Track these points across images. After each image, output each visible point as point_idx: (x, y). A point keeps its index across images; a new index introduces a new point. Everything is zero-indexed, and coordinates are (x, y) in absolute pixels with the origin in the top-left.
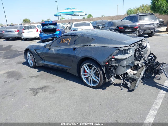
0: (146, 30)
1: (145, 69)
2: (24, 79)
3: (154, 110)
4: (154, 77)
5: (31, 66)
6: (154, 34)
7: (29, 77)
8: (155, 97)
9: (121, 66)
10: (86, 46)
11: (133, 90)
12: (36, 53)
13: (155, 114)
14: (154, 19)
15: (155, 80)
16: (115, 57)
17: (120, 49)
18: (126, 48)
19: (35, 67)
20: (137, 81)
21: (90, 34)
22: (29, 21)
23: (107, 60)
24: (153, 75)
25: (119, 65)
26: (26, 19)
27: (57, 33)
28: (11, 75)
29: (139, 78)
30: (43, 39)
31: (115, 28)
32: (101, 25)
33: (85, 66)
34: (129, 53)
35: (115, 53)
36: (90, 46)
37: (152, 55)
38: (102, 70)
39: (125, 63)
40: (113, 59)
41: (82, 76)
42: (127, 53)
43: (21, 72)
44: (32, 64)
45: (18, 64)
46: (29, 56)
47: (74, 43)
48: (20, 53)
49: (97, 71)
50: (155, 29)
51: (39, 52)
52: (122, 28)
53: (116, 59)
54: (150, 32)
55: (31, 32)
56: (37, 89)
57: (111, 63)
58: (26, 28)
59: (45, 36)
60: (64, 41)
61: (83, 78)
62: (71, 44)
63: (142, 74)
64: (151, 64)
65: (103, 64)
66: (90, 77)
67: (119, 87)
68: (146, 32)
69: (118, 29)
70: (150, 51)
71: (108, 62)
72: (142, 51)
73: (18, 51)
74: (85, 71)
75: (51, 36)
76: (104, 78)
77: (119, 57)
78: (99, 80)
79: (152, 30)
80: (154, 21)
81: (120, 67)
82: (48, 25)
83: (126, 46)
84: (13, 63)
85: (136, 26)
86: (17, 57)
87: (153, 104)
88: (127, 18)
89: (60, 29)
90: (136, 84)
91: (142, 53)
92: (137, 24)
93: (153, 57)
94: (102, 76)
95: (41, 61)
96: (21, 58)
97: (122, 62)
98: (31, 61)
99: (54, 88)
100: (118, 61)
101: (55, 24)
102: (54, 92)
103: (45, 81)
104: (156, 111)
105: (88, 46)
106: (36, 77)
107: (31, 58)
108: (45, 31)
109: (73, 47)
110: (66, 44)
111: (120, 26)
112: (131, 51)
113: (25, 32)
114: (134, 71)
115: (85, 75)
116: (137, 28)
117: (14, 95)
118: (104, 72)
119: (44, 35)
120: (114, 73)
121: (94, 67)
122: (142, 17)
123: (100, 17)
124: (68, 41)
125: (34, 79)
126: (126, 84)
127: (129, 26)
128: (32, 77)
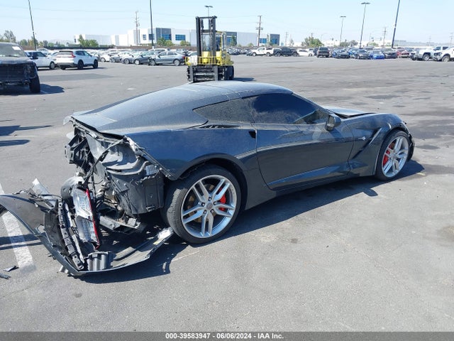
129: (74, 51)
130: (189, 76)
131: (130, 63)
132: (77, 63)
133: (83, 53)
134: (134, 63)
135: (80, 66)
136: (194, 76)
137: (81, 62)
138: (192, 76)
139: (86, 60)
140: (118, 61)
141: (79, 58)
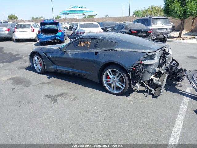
0: (159, 35)
1: (167, 75)
2: (35, 85)
3: (181, 114)
4: (175, 84)
5: (38, 71)
6: (167, 40)
7: (40, 84)
8: (180, 103)
9: (148, 71)
10: (109, 50)
11: (157, 97)
12: (46, 57)
13: (184, 118)
14: (168, 23)
15: (177, 87)
16: (143, 62)
17: (148, 54)
18: (153, 53)
19: (43, 72)
20: (161, 88)
21: (112, 37)
22: (16, 18)
23: (134, 66)
24: (174, 82)
25: (146, 71)
26: (13, 15)
27: (59, 34)
28: (17, 81)
29: (163, 85)
30: (42, 41)
31: (127, 31)
32: (109, 27)
33: (108, 72)
34: (154, 58)
35: (143, 59)
36: (114, 50)
37: (174, 62)
38: (128, 76)
39: (151, 69)
40: (140, 65)
41: (104, 82)
42: (153, 59)
43: (29, 79)
44: (41, 70)
45: (21, 69)
46: (37, 60)
47: (95, 47)
48: (17, 56)
49: (122, 77)
50: (168, 34)
51: (50, 56)
52: (135, 31)
53: (143, 65)
54: (163, 38)
55: (25, 32)
56: (55, 96)
57: (138, 69)
58: (19, 27)
59: (45, 38)
60: (82, 44)
61: (105, 85)
62: (90, 48)
63: (165, 80)
64: (173, 70)
65: (129, 69)
66: (114, 83)
67: (142, 94)
68: (159, 37)
69: (131, 33)
70: (172, 58)
71: (135, 67)
72: (167, 57)
73: (13, 54)
74: (107, 77)
75: (51, 37)
76: (130, 84)
77: (146, 62)
78: (124, 86)
79: (165, 35)
80: (167, 26)
81: (147, 73)
82: (49, 25)
83: (153, 51)
84: (14, 68)
85: (150, 30)
86: (16, 62)
87: (179, 109)
88: (139, 21)
89: (62, 30)
90: (160, 90)
91: (167, 59)
92: (150, 28)
93: (175, 63)
94: (128, 82)
95: (52, 65)
96: (21, 63)
97: (149, 67)
98: (39, 66)
99: (73, 95)
100: (146, 66)
101: (57, 24)
102: (75, 99)
103: (61, 88)
104: (184, 115)
105: (111, 50)
106: (48, 83)
107: (39, 63)
108: (44, 31)
109: (94, 51)
110: (84, 48)
111: (133, 30)
112: (157, 57)
113: (17, 32)
114: (156, 78)
115: (107, 81)
116: (150, 33)
117: (30, 102)
118: (130, 78)
119: (43, 36)
120: (140, 79)
121: (119, 72)
122: (155, 20)
123: (103, 17)
124: (87, 44)
125: (46, 86)
126: (151, 91)
127: (143, 30)
128: (44, 83)
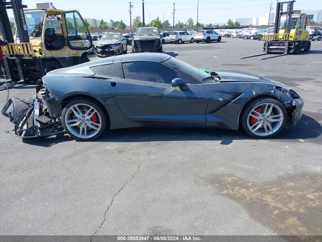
129: (205, 31)
130: (264, 49)
131: (247, 39)
132: (205, 39)
133: (211, 32)
134: (250, 39)
135: (208, 40)
136: (268, 49)
137: (209, 38)
138: (266, 49)
139: (213, 37)
140: (240, 37)
141: (208, 35)
